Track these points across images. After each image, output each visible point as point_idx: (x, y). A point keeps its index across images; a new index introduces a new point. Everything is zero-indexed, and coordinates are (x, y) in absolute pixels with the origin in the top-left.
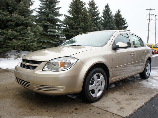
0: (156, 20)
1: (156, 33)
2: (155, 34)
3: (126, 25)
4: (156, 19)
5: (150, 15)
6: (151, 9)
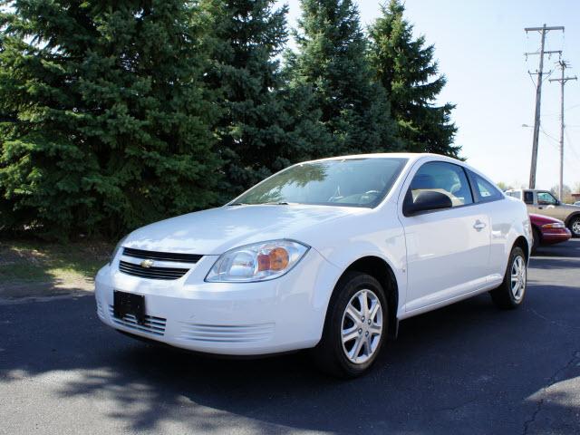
0: (563, 84)
1: (562, 137)
2: (562, 142)
3: (431, 79)
4: (563, 81)
5: (543, 52)
6: (549, 29)
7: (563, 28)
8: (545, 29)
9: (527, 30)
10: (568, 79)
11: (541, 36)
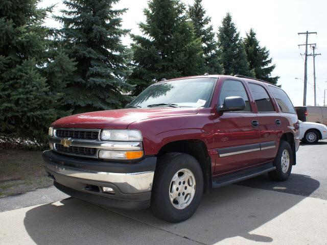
0: (314, 57)
2: (315, 86)
3: (270, 65)
4: (314, 55)
5: (307, 45)
6: (310, 33)
7: (316, 33)
8: (307, 33)
9: (299, 34)
10: (316, 55)
11: (306, 37)
